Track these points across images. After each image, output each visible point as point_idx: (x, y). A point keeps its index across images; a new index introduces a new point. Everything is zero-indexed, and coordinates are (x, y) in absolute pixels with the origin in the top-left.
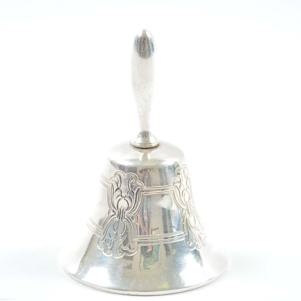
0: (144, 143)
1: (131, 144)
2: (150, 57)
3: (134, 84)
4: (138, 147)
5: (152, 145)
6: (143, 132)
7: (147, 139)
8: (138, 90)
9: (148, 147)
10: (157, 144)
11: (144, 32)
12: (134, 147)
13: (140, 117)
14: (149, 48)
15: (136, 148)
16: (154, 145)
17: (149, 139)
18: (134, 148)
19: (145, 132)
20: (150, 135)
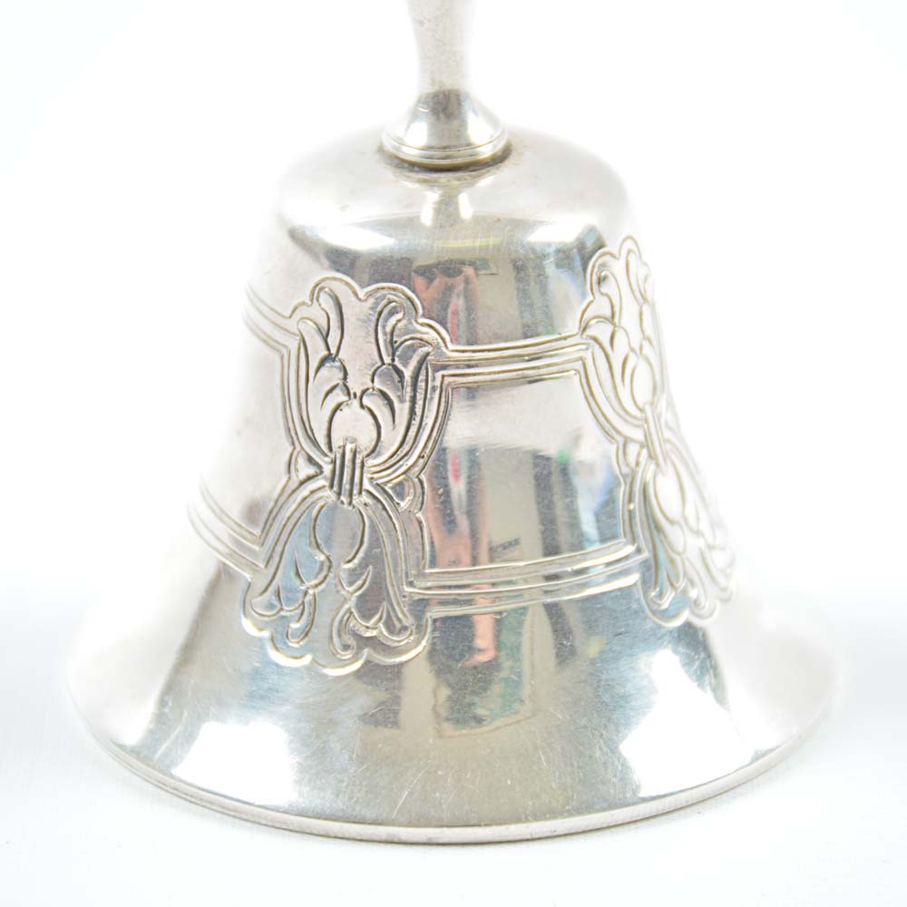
0: (445, 144)
1: (381, 150)
6: (436, 95)
7: (455, 123)
9: (459, 161)
10: (500, 145)
12: (396, 161)
15: (405, 165)
16: (486, 152)
17: (463, 124)
18: (397, 167)
19: (444, 92)
20: (466, 106)
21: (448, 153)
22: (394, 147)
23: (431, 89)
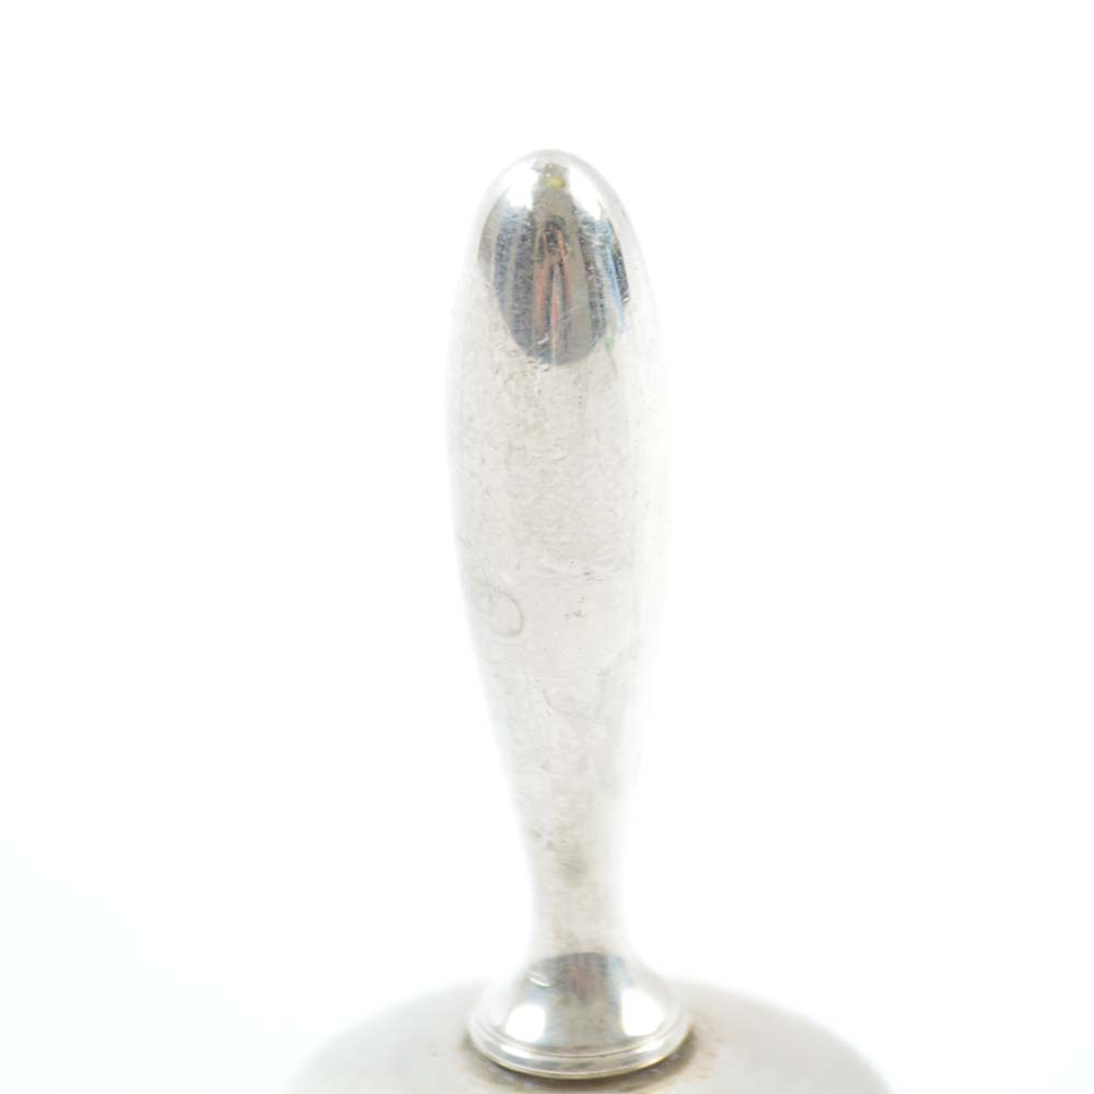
0: (580, 1043)
1: (468, 1044)
2: (600, 344)
3: (483, 590)
4: (522, 1076)
5: (636, 1058)
6: (562, 959)
7: (598, 1005)
8: (515, 633)
9: (604, 1072)
10: (677, 1039)
11: (555, 182)
12: (495, 1070)
13: (536, 835)
14: (592, 305)
15: (510, 1078)
16: (652, 1050)
17: (613, 1007)
18: (495, 1079)
19: (576, 956)
20: (616, 975)
21: (585, 1057)
22: (487, 1044)
23: (552, 949)
